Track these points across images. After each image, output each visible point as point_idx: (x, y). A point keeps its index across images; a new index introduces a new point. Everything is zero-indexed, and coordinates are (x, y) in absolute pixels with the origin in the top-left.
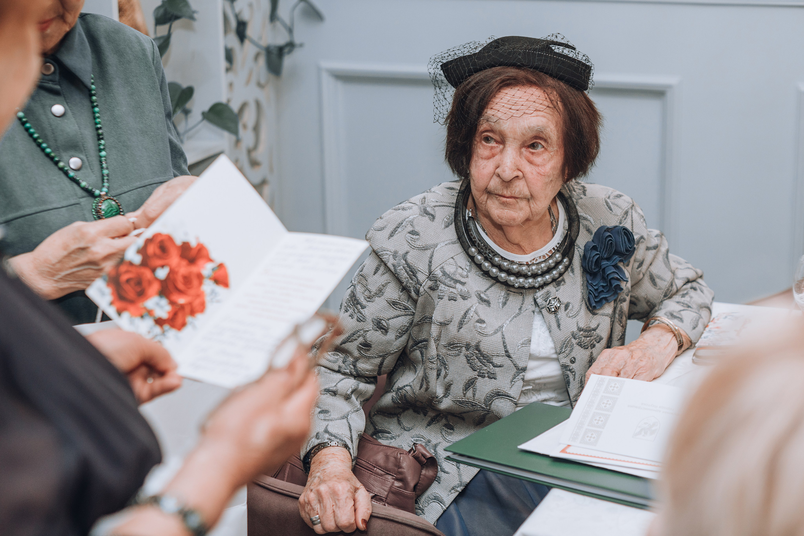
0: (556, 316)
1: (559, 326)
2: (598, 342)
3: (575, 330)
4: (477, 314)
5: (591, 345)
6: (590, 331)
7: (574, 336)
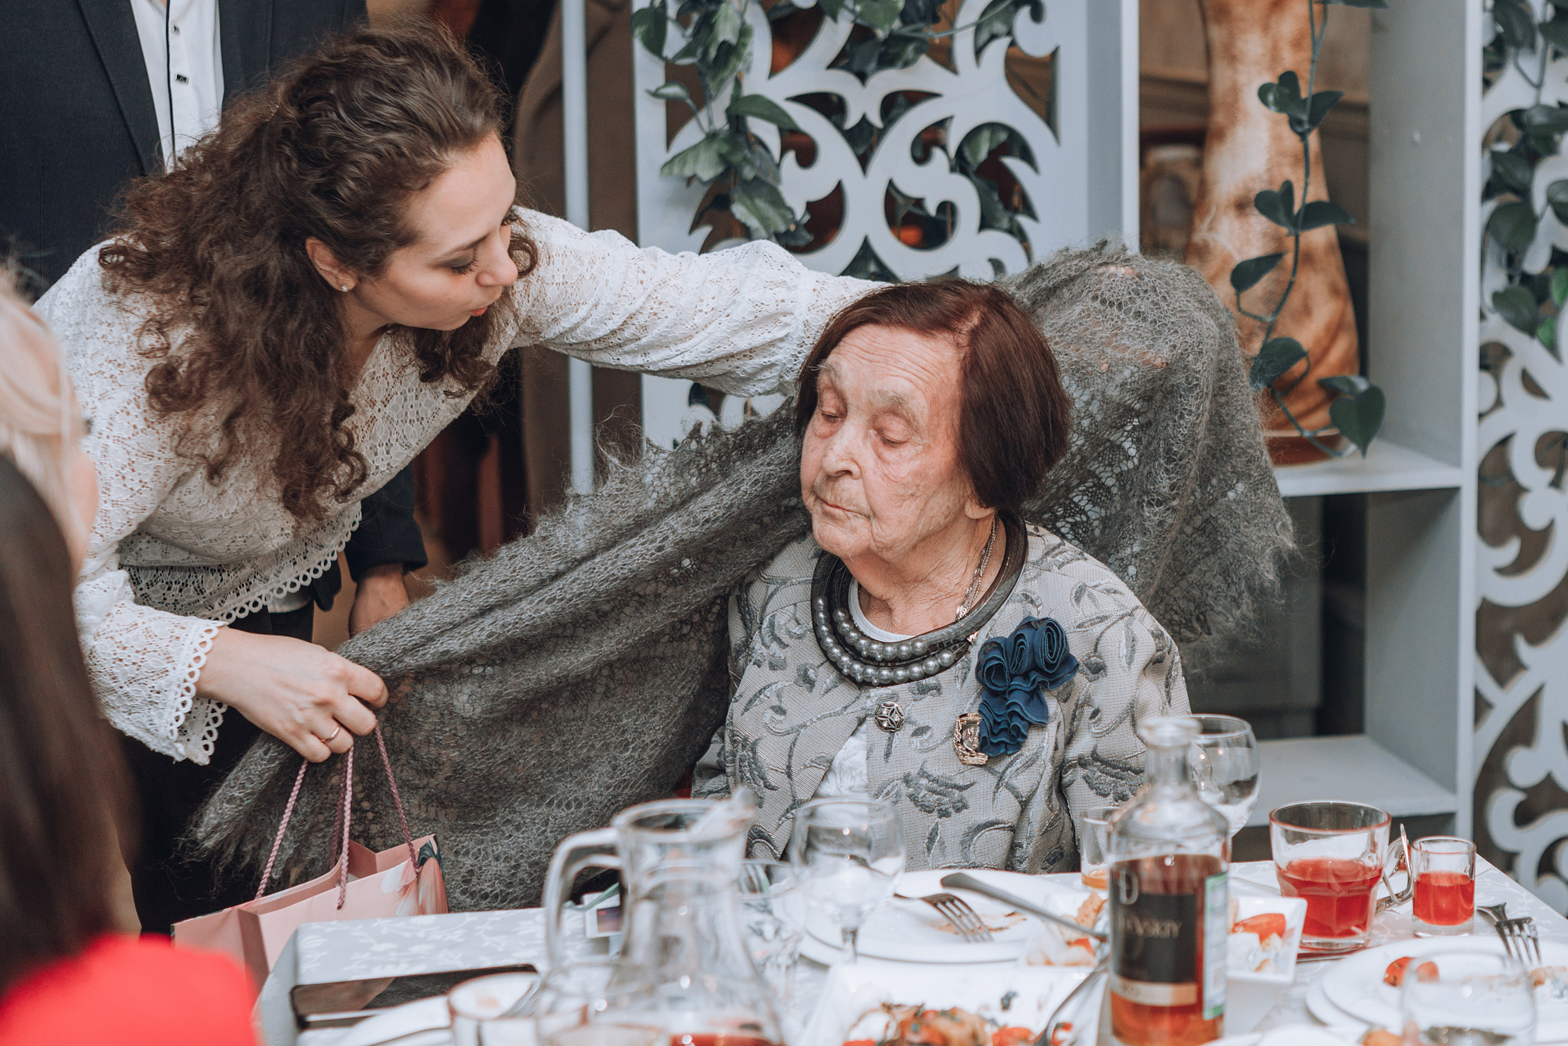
0: (889, 737)
1: (887, 755)
2: (958, 810)
3: (914, 772)
4: (779, 696)
5: (939, 811)
6: (947, 786)
7: (907, 780)
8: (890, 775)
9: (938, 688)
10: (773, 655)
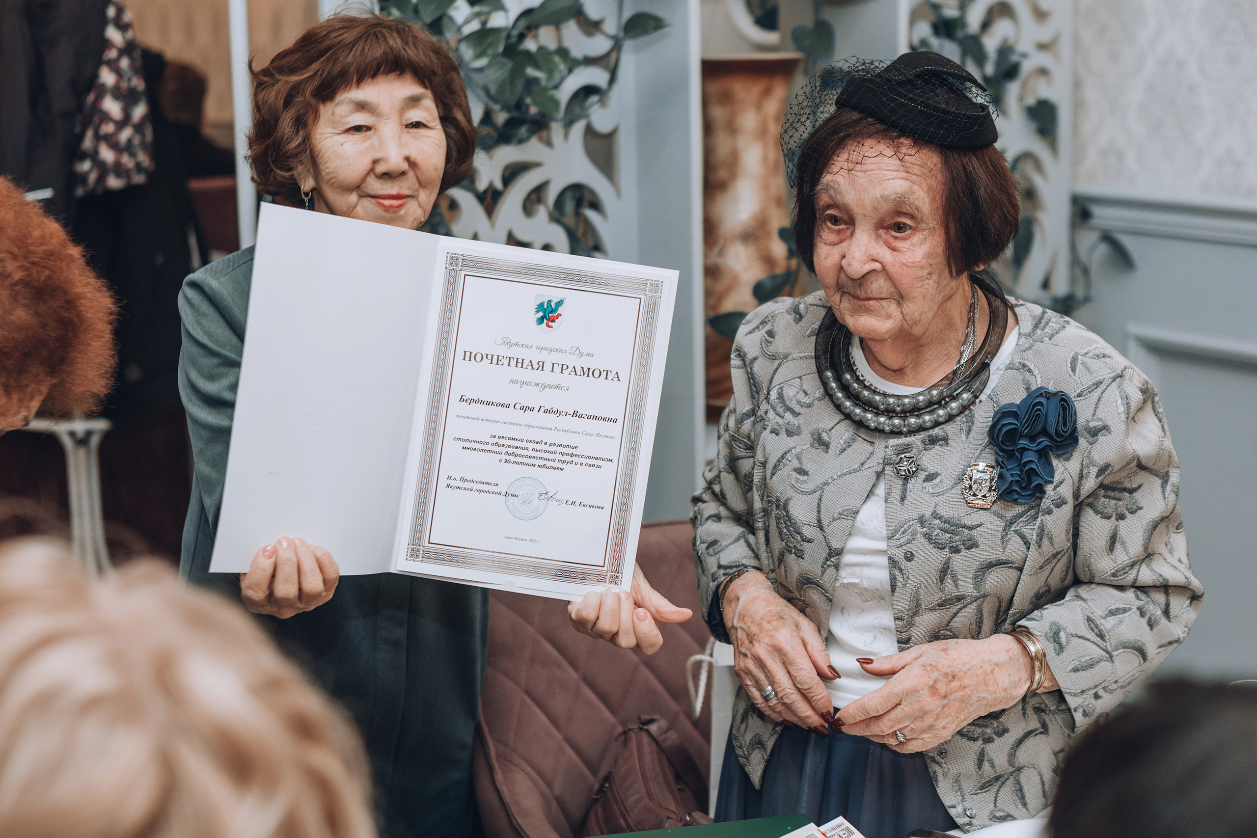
0: (904, 484)
1: (903, 499)
2: (968, 548)
3: (928, 514)
4: (799, 459)
5: (950, 547)
6: (958, 526)
7: (922, 521)
8: (907, 516)
9: (945, 440)
10: (788, 423)
